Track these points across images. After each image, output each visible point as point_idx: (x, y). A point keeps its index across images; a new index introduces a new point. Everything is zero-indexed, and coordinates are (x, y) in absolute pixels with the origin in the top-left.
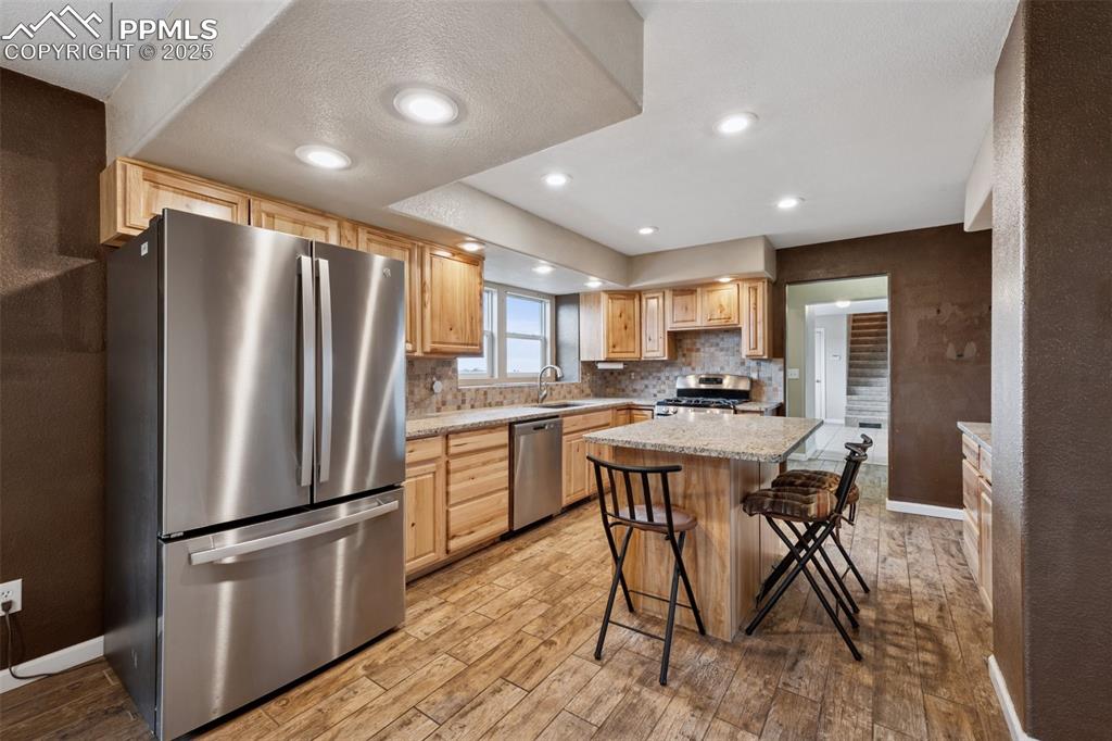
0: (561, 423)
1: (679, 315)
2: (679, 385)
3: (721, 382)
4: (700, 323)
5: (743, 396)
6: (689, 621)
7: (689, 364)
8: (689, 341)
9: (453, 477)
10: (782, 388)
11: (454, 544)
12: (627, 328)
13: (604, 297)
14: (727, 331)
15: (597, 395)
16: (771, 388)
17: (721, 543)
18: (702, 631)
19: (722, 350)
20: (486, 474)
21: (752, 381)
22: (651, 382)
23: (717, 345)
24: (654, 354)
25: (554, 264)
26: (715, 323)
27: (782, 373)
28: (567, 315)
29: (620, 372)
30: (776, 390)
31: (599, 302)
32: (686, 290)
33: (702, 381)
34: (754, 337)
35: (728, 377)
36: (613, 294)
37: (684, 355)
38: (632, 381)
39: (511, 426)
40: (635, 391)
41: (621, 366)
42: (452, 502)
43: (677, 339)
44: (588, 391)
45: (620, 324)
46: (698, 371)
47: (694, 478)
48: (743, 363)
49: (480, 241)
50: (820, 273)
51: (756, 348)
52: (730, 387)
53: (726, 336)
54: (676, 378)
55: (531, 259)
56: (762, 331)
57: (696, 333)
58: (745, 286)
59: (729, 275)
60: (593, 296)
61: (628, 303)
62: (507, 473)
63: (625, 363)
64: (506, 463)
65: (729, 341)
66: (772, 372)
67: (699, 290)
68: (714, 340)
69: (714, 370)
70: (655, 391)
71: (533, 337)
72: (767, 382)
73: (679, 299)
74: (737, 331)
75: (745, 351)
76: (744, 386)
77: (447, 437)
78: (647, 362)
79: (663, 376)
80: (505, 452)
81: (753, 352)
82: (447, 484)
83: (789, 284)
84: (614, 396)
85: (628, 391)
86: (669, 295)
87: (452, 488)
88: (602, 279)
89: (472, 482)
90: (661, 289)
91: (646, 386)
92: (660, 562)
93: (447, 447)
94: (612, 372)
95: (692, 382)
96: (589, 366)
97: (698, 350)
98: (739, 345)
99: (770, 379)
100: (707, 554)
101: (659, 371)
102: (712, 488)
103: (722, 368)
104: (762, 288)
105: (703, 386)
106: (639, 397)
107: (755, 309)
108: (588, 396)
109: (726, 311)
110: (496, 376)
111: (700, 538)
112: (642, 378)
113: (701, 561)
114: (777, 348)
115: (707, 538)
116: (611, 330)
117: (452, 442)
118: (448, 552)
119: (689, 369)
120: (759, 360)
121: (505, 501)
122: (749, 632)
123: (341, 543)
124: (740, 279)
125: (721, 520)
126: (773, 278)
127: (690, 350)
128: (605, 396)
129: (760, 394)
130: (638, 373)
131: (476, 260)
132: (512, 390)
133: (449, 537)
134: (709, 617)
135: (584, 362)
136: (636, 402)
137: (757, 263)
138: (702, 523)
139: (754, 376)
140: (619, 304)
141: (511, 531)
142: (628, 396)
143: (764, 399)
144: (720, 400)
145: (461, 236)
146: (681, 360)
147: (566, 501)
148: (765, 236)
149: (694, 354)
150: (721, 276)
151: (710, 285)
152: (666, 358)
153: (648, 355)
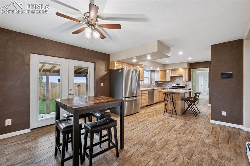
0: (154, 90)
1: (173, 74)
2: (172, 86)
3: (180, 85)
4: (176, 75)
5: (184, 87)
6: (175, 113)
7: (174, 82)
8: (174, 78)
9: (142, 96)
10: (190, 86)
11: (142, 105)
12: (163, 76)
13: (159, 71)
14: (181, 76)
15: (158, 87)
16: (188, 86)
17: (179, 104)
18: (176, 114)
19: (180, 80)
20: (145, 97)
21: (185, 85)
22: (167, 85)
23: (179, 79)
24: (168, 80)
25: (153, 67)
26: (179, 75)
27: (190, 84)
28: (153, 74)
29: (162, 83)
30: (189, 86)
31: (159, 72)
32: (174, 70)
33: (176, 85)
34: (185, 77)
35: (181, 84)
36: (161, 70)
37: (173, 80)
38: (164, 85)
39: (148, 90)
40: (164, 86)
41: (162, 82)
42: (142, 99)
43: (172, 78)
44: (156, 86)
45: (162, 75)
46: (176, 83)
47: (175, 96)
48: (184, 82)
49: (144, 65)
50: (197, 67)
51: (186, 79)
52: (182, 86)
53: (181, 77)
54: (172, 84)
55: (150, 67)
56: (187, 77)
57: (176, 77)
58: (184, 69)
59: (181, 68)
60: (158, 71)
61: (164, 72)
62: (147, 97)
63: (163, 82)
64: (147, 96)
65: (181, 78)
66: (189, 83)
67: (176, 70)
68: (179, 78)
69: (179, 83)
70: (168, 86)
71: (147, 77)
72: (188, 85)
73: (172, 71)
74: (183, 77)
75: (184, 80)
76: (184, 86)
77: (141, 91)
78: (167, 82)
79: (169, 84)
80: (147, 94)
81: (185, 80)
82: (141, 97)
83: (192, 69)
84: (160, 87)
85: (163, 86)
86: (171, 71)
87: (142, 98)
88: (160, 68)
89: (144, 97)
90: (170, 70)
91: (166, 86)
92: (171, 106)
93: (141, 92)
94: (160, 83)
95: (175, 85)
96: (157, 82)
97: (176, 80)
98: (183, 79)
99: (188, 84)
100: (177, 105)
101: (169, 83)
102: (178, 97)
103: (180, 83)
104: (187, 70)
105: (177, 86)
106: (165, 87)
107: (186, 73)
108: (156, 87)
109: (181, 73)
110: (142, 84)
111: (176, 103)
112: (166, 84)
113: (176, 106)
114: (190, 79)
115: (177, 103)
116: (161, 76)
117: (142, 92)
118: (141, 106)
119: (174, 83)
120: (186, 81)
121: (147, 101)
122: (182, 114)
123: (134, 101)
124: (183, 68)
125: (179, 101)
126: (189, 68)
127: (174, 80)
128: (159, 87)
129: (187, 87)
130: (165, 83)
131: (143, 67)
132: (146, 86)
133: (141, 104)
134: (177, 112)
135: (156, 82)
136: (165, 88)
137: (186, 66)
138: (176, 101)
139: (186, 84)
140: (162, 72)
141: (148, 105)
142: (163, 87)
143: (187, 88)
144: (180, 88)
145: (142, 65)
146: (173, 81)
147: (155, 102)
148: (187, 62)
149: (175, 80)
150: (180, 68)
151: (178, 69)
152: (170, 81)
153: (167, 80)
